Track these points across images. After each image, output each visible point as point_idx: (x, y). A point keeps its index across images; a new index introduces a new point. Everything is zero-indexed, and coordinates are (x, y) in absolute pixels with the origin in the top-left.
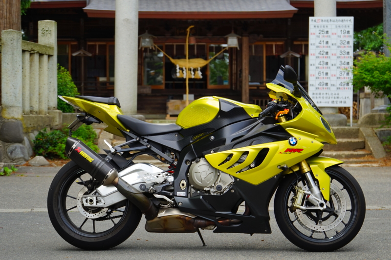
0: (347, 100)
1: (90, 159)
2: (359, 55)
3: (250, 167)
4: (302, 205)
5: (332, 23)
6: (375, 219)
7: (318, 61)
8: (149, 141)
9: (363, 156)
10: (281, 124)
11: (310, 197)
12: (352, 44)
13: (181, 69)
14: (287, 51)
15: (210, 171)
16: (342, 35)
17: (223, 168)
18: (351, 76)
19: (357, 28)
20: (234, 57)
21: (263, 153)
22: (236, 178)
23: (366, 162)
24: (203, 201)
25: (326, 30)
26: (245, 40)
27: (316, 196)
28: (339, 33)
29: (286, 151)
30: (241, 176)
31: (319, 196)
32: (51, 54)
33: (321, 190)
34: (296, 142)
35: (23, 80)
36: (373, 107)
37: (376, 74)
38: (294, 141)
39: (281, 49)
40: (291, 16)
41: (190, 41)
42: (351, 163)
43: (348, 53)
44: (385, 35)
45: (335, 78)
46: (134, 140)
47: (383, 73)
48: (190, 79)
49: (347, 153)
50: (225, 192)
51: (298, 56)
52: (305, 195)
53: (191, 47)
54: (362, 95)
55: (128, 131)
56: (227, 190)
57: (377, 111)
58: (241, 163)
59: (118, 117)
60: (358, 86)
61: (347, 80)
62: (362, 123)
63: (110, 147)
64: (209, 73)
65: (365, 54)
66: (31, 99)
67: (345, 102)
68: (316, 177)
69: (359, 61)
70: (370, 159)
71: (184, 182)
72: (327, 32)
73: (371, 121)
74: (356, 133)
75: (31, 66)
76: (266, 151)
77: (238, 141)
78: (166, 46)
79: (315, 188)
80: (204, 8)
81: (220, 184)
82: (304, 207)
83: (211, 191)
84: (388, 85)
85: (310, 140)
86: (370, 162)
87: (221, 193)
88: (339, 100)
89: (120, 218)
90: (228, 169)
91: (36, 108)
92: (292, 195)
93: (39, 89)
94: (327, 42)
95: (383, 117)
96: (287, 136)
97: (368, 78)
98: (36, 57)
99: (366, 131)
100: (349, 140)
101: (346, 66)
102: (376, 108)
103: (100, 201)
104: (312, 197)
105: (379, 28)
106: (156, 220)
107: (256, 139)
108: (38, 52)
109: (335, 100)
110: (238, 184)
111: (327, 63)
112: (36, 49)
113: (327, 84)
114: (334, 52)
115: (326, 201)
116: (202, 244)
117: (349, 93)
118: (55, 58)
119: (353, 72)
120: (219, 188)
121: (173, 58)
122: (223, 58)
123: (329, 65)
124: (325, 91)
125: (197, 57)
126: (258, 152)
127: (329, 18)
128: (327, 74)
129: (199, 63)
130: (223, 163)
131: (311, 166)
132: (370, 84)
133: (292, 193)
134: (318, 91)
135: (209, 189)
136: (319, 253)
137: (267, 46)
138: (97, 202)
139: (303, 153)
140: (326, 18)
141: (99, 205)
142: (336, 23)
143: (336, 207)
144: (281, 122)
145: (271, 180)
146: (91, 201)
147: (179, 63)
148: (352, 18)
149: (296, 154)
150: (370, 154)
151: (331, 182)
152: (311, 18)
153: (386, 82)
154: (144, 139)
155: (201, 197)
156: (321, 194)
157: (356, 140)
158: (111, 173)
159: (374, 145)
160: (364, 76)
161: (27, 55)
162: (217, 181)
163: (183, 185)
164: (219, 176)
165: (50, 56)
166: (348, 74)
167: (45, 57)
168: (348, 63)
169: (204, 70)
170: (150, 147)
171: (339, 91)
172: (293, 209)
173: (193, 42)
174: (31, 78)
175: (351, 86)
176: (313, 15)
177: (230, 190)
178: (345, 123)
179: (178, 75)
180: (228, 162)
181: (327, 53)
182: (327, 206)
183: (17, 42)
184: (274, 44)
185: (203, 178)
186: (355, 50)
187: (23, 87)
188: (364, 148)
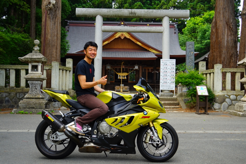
0: (173, 88)
1: (53, 120)
2: (177, 72)
3: (125, 125)
4: (149, 141)
5: (168, 61)
6: (183, 139)
7: (163, 74)
8: (80, 111)
9: (178, 108)
10: (140, 105)
11: (153, 137)
12: (175, 69)
13: (120, 76)
14: (154, 70)
15: (108, 126)
16: (172, 65)
17: (113, 125)
18: (175, 79)
19: (177, 64)
20: (137, 72)
21: (132, 118)
22: (119, 130)
23: (179, 110)
24: (104, 140)
25: (166, 64)
26: (141, 67)
27: (156, 137)
28: (171, 65)
29: (142, 118)
30: (122, 129)
31: (157, 137)
32: (70, 70)
33: (158, 135)
34: (147, 113)
35: (59, 79)
36: (182, 90)
37: (183, 79)
38: (146, 113)
39: (152, 70)
40: (156, 59)
41: (123, 67)
42: (174, 110)
43: (174, 72)
44: (186, 66)
45: (169, 80)
46: (74, 111)
47: (186, 79)
48: (122, 79)
49: (173, 107)
50: (114, 136)
51: (158, 72)
52: (151, 136)
53: (123, 69)
54: (178, 86)
55: (71, 106)
56: (115, 135)
57: (183, 92)
58: (122, 123)
59: (66, 100)
60: (177, 83)
61: (173, 81)
62: (178, 96)
63: (62, 114)
64: (129, 77)
65: (180, 72)
66: (62, 86)
67: (172, 89)
68: (156, 128)
69: (177, 74)
70: (181, 109)
71: (96, 131)
72: (167, 64)
73: (181, 95)
74: (176, 100)
75: (62, 74)
76: (133, 117)
77: (120, 113)
78: (115, 68)
79: (155, 134)
80: (127, 56)
81: (112, 132)
82: (150, 142)
83: (108, 135)
84: (187, 83)
85: (153, 112)
86: (181, 110)
87: (112, 136)
88: (170, 88)
89: (68, 144)
90: (115, 125)
91: (64, 89)
92: (145, 135)
93: (66, 82)
94: (166, 68)
95: (185, 94)
96: (143, 111)
97: (180, 80)
98: (65, 71)
99: (180, 99)
100: (174, 102)
101: (173, 76)
102: (183, 91)
103: (58, 138)
104: (154, 138)
105: (184, 64)
106: (83, 148)
107: (128, 111)
108: (65, 70)
109: (169, 88)
110: (120, 132)
111: (166, 75)
112: (65, 68)
113: (166, 82)
114: (169, 71)
115: (160, 139)
116: (106, 156)
117: (174, 85)
118: (72, 72)
119: (175, 78)
120: (111, 134)
121: (117, 72)
122: (134, 73)
123: (167, 76)
124: (166, 85)
125: (125, 72)
126: (129, 118)
127: (167, 60)
128: (166, 79)
129: (126, 74)
130: (113, 123)
131: (154, 123)
132: (181, 83)
133: (145, 134)
134: (163, 85)
135: (107, 134)
136: (157, 163)
137: (148, 69)
138: (56, 138)
139: (150, 118)
140: (166, 60)
141: (57, 139)
142: (169, 61)
143: (165, 141)
144: (140, 103)
145: (136, 130)
146: (54, 137)
147: (119, 74)
148: (175, 60)
149: (147, 119)
150: (181, 107)
151: (163, 130)
152: (161, 59)
153: (187, 82)
154: (78, 110)
155: (103, 138)
156: (158, 136)
157: (176, 102)
158: (62, 126)
159: (182, 104)
160: (179, 80)
161: (61, 71)
162: (110, 131)
163: (95, 132)
164: (111, 128)
165: (70, 71)
166: (173, 79)
167: (68, 71)
168: (174, 75)
169: (127, 76)
170: (81, 114)
171: (170, 85)
172: (146, 143)
173: (123, 68)
174: (62, 78)
175: (174, 83)
176: (162, 59)
177: (116, 135)
178: (172, 96)
179: (119, 78)
180: (115, 122)
181: (166, 71)
182: (161, 142)
183: (57, 66)
184: (150, 68)
185: (104, 129)
186: (176, 71)
187: (59, 82)
188: (179, 105)
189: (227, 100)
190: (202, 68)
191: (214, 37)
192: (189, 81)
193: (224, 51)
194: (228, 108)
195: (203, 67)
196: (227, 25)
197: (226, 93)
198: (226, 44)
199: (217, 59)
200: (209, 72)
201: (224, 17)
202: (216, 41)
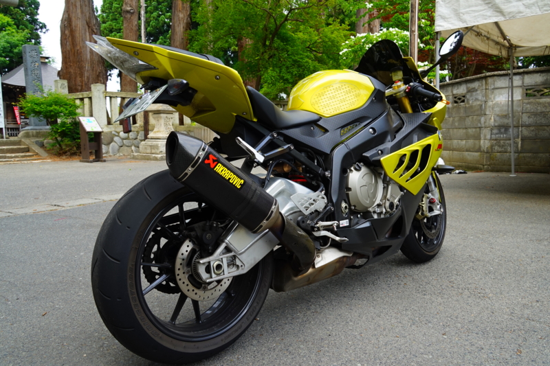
29: (438, 148)
82: (430, 214)
86: (41, 159)
99: (26, 141)
150: (38, 154)
157: (23, 147)
159: (37, 149)
188: (28, 151)
189: (116, 139)
190: (63, 91)
191: (68, 43)
192: (56, 109)
193: (87, 66)
194: (119, 151)
195: (63, 88)
196: (89, 27)
197: (113, 129)
198: (89, 57)
199: (75, 78)
200: (81, 97)
201: (82, 12)
202: (71, 50)
